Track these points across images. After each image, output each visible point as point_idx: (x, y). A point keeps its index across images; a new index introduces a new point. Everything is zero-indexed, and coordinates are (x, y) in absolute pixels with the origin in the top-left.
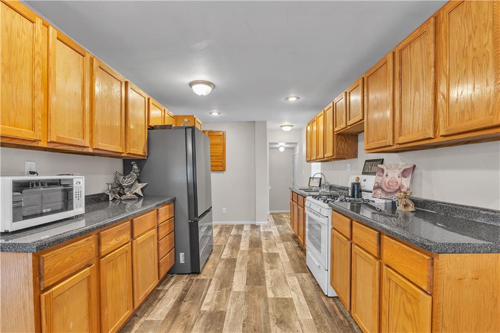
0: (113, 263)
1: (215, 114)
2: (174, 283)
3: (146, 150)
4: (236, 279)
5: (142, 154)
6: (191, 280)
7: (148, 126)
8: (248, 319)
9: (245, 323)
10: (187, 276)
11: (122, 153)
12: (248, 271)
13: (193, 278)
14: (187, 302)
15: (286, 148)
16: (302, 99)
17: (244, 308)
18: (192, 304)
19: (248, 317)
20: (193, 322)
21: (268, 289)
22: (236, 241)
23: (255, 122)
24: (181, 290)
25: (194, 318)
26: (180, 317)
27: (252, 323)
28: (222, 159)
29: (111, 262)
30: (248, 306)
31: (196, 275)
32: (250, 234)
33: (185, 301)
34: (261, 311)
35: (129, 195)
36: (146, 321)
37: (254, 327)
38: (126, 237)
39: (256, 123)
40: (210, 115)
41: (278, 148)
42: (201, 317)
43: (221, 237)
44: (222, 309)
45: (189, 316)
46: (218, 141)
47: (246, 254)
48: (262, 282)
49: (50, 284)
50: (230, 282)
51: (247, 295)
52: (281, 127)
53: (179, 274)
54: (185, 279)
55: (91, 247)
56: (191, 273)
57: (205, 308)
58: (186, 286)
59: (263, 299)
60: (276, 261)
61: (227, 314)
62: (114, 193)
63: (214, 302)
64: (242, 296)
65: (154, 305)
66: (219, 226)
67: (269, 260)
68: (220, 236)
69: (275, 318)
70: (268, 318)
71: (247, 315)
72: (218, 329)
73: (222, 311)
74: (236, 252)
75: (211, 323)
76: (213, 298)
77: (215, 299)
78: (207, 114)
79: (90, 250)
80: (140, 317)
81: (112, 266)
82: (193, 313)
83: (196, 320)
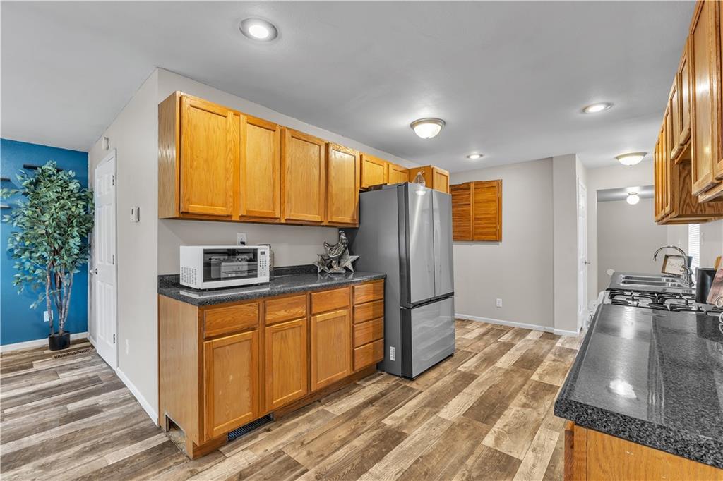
0: (282, 335)
1: (475, 157)
2: (378, 382)
3: (356, 217)
4: (454, 402)
5: (349, 222)
6: (398, 385)
7: (361, 188)
8: (428, 458)
9: (421, 460)
10: (397, 378)
11: (321, 222)
12: (480, 398)
13: (401, 383)
14: (374, 407)
15: (642, 197)
16: (619, 104)
17: (434, 442)
18: (378, 411)
19: (430, 455)
20: (363, 430)
21: (492, 431)
22: (499, 351)
23: (552, 158)
24: (377, 392)
25: (368, 427)
26: (356, 419)
27: (430, 463)
28: (495, 223)
29: (280, 333)
30: (441, 442)
31: (408, 381)
32: (531, 347)
33: (373, 406)
34: (455, 456)
35: (336, 268)
36: (323, 410)
37: (428, 469)
38: (301, 310)
39: (554, 160)
40: (468, 159)
41: (624, 199)
42: (376, 429)
43: (481, 341)
44: (405, 431)
45: (365, 423)
46: (489, 195)
47: (500, 373)
48: (490, 420)
49: (211, 335)
50: (443, 402)
51: (453, 429)
52: (617, 158)
53: (390, 374)
54: (392, 381)
55: (253, 313)
56: (402, 377)
57: (388, 422)
58: (388, 389)
59: (472, 442)
60: (542, 398)
61: (407, 440)
62: (323, 265)
63: (404, 419)
64: (445, 426)
65: (342, 397)
66: (489, 325)
67: (531, 393)
68: (480, 339)
69: (467, 474)
70: (457, 470)
71: (431, 451)
72: (384, 450)
73: (404, 433)
74: (487, 366)
75: (381, 441)
76: (406, 414)
77: (407, 416)
78: (463, 158)
79: (252, 315)
80: (322, 405)
81: (280, 337)
82: (371, 422)
83: (369, 429)
